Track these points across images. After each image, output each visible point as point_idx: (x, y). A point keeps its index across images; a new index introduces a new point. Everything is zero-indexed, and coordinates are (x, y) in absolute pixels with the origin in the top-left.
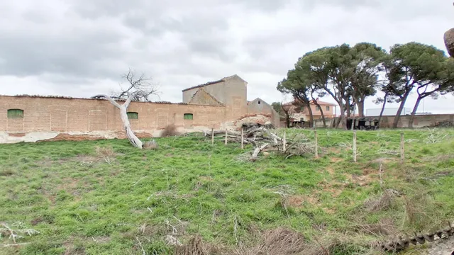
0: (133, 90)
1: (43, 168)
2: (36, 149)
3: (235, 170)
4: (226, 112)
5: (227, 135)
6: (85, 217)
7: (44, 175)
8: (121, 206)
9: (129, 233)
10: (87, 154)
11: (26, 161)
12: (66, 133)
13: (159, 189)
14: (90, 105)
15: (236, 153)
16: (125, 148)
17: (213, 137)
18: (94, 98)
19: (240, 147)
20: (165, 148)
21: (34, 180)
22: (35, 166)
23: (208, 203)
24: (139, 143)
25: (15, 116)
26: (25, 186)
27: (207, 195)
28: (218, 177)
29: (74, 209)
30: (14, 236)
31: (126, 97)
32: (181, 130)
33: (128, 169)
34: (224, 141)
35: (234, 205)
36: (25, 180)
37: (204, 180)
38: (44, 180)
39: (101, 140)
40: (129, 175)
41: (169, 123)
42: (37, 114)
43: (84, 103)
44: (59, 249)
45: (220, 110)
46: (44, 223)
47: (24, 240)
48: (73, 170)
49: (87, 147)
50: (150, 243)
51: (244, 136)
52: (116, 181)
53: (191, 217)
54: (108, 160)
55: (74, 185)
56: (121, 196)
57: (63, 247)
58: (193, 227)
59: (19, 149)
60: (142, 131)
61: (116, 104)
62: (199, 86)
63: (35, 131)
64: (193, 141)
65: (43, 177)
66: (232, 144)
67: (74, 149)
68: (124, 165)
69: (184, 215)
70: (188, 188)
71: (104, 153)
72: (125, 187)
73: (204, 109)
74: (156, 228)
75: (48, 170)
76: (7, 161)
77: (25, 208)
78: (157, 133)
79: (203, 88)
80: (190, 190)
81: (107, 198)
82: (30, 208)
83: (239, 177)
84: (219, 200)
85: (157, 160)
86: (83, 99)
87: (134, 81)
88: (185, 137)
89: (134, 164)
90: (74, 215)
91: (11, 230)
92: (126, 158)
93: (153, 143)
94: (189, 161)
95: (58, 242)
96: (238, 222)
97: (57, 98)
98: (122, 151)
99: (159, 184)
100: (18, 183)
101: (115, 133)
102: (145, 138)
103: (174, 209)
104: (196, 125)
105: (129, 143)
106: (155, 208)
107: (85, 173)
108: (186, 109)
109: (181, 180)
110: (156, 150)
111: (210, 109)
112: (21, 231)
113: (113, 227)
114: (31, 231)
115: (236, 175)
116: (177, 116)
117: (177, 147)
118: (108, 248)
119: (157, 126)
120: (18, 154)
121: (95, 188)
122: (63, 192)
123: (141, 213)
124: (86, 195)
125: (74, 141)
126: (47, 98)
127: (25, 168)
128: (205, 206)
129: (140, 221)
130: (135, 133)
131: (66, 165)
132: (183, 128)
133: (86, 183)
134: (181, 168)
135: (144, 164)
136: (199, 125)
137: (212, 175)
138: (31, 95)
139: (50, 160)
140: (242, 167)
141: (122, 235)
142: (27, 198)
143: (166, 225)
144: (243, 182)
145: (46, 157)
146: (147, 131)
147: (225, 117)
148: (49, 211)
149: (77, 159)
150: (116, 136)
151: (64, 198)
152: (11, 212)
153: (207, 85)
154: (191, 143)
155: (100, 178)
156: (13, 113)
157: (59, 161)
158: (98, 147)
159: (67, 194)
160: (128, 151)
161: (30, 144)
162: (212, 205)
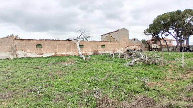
0: (81, 36)
1: (50, 66)
2: (47, 60)
3: (123, 70)
4: (119, 45)
5: (120, 54)
6: (64, 85)
7: (50, 69)
8: (77, 82)
9: (80, 92)
10: (65, 61)
11: (43, 64)
12: (57, 53)
13: (91, 76)
14: (65, 42)
15: (124, 62)
16: (79, 59)
17: (114, 55)
18: (67, 40)
19: (126, 60)
20: (94, 60)
21: (46, 71)
22: (47, 66)
23: (111, 83)
24: (84, 58)
25: (39, 47)
26: (43, 73)
27: (110, 79)
28: (115, 72)
29: (60, 82)
30: (38, 91)
31: (79, 39)
32: (100, 52)
33: (80, 68)
34: (119, 57)
35: (122, 84)
36: (43, 71)
37: (110, 73)
38: (50, 71)
39: (70, 56)
40: (80, 70)
41: (95, 50)
42: (47, 46)
43: (64, 42)
44: (55, 96)
45: (117, 44)
46: (50, 87)
47: (42, 93)
48: (60, 67)
49: (65, 59)
50: (88, 97)
51: (127, 55)
52: (76, 72)
53: (104, 88)
54: (72, 64)
55: (60, 73)
56: (77, 78)
57: (56, 96)
58: (105, 92)
59: (41, 60)
60: (85, 53)
61: (75, 42)
62: (108, 34)
63: (46, 53)
64: (105, 57)
65: (49, 70)
66: (122, 58)
67: (60, 59)
68: (78, 66)
69: (101, 87)
70: (103, 76)
71: (71, 61)
72: (79, 74)
73: (110, 43)
74: (90, 91)
75: (51, 67)
76: (36, 64)
77: (43, 81)
78: (91, 54)
79: (110, 34)
80: (104, 77)
81: (72, 78)
82: (45, 81)
83: (125, 73)
84: (116, 82)
85: (91, 64)
86: (63, 40)
87: (82, 32)
88: (102, 55)
89: (82, 66)
90: (60, 84)
91: (38, 89)
92: (79, 63)
93: (89, 58)
94: (104, 65)
95: (55, 94)
96: (124, 91)
97: (54, 40)
98: (78, 61)
99: (91, 74)
100: (40, 72)
101: (75, 53)
102: (86, 55)
103: (97, 84)
104: (106, 50)
105: (80, 57)
106: (90, 84)
107: (64, 68)
108: (103, 44)
109: (100, 73)
110: (90, 60)
111: (113, 43)
112: (41, 90)
113: (74, 89)
114: (45, 89)
115: (124, 72)
116: (99, 46)
117: (99, 59)
118: (72, 97)
119: (91, 51)
120: (41, 61)
121: (68, 74)
122: (56, 75)
123: (85, 85)
124: (65, 77)
125: (60, 56)
126: (51, 40)
127: (43, 66)
128: (110, 84)
129: (84, 88)
130: (82, 54)
131: (58, 65)
132: (101, 52)
133: (65, 73)
134: (100, 68)
135: (86, 66)
136: (108, 50)
137: (113, 71)
138: (45, 39)
139: (52, 63)
140: (126, 69)
141: (77, 93)
142: (44, 77)
143: (94, 90)
144: (127, 75)
145: (50, 62)
146: (87, 53)
147: (119, 46)
148: (51, 83)
149: (61, 63)
150: (75, 55)
151: (57, 78)
152: (37, 83)
153: (111, 33)
154: (104, 58)
155: (70, 71)
156: (38, 46)
157: (55, 64)
158: (69, 59)
159: (58, 76)
160: (80, 60)
161: (45, 57)
162: (113, 84)
